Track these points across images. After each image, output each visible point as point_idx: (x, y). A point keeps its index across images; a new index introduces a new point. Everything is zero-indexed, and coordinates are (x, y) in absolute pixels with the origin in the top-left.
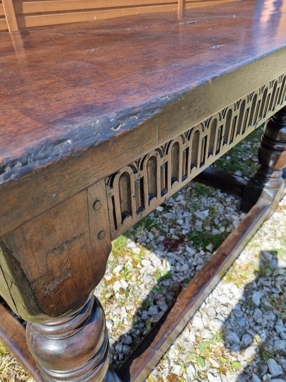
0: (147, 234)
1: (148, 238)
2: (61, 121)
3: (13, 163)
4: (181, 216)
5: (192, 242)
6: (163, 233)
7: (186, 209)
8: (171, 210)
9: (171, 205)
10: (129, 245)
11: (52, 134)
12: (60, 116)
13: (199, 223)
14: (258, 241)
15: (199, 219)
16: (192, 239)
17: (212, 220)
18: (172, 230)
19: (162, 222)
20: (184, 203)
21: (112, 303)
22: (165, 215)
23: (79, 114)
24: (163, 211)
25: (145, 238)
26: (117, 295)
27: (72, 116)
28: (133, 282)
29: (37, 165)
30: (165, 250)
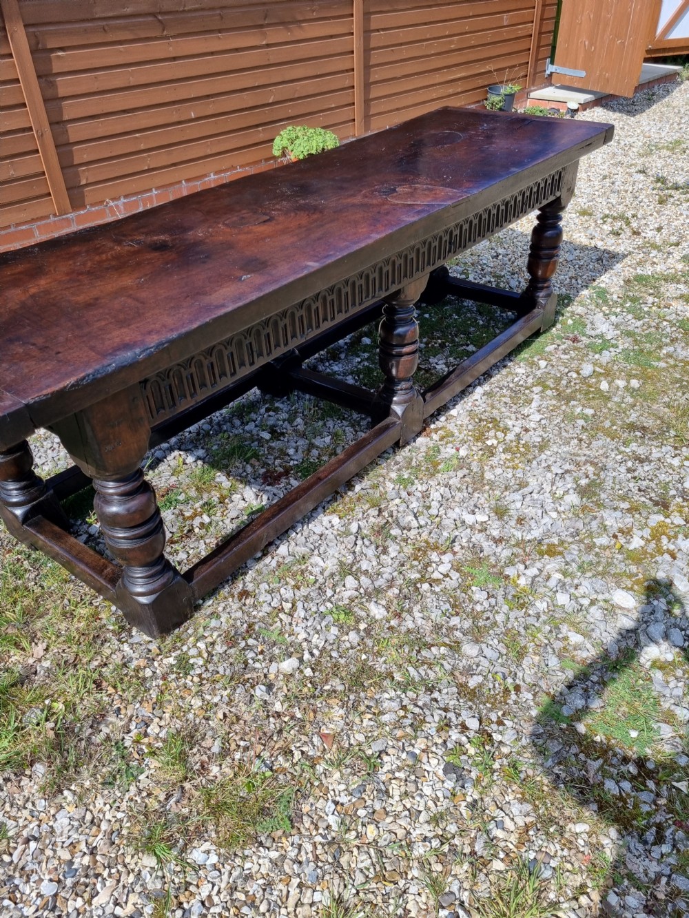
0: (244, 467)
1: (245, 471)
2: (110, 354)
3: (88, 375)
4: (294, 445)
5: (300, 474)
6: (265, 464)
7: (303, 435)
8: (282, 438)
9: (285, 431)
10: (218, 480)
11: (106, 362)
12: (110, 351)
13: (315, 452)
14: (385, 471)
15: (317, 448)
16: (301, 471)
17: (335, 449)
18: (277, 462)
19: (266, 452)
20: (301, 428)
21: (190, 537)
22: (273, 445)
23: (119, 349)
24: (271, 439)
25: (241, 471)
26: (197, 530)
27: (116, 351)
28: (217, 518)
29: (99, 376)
30: (263, 483)
